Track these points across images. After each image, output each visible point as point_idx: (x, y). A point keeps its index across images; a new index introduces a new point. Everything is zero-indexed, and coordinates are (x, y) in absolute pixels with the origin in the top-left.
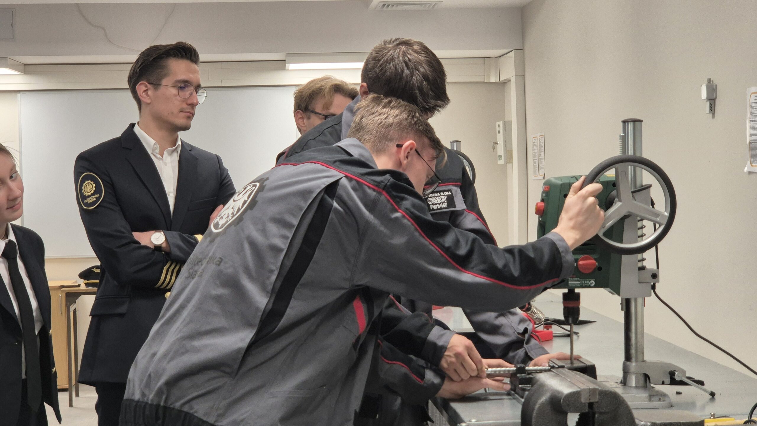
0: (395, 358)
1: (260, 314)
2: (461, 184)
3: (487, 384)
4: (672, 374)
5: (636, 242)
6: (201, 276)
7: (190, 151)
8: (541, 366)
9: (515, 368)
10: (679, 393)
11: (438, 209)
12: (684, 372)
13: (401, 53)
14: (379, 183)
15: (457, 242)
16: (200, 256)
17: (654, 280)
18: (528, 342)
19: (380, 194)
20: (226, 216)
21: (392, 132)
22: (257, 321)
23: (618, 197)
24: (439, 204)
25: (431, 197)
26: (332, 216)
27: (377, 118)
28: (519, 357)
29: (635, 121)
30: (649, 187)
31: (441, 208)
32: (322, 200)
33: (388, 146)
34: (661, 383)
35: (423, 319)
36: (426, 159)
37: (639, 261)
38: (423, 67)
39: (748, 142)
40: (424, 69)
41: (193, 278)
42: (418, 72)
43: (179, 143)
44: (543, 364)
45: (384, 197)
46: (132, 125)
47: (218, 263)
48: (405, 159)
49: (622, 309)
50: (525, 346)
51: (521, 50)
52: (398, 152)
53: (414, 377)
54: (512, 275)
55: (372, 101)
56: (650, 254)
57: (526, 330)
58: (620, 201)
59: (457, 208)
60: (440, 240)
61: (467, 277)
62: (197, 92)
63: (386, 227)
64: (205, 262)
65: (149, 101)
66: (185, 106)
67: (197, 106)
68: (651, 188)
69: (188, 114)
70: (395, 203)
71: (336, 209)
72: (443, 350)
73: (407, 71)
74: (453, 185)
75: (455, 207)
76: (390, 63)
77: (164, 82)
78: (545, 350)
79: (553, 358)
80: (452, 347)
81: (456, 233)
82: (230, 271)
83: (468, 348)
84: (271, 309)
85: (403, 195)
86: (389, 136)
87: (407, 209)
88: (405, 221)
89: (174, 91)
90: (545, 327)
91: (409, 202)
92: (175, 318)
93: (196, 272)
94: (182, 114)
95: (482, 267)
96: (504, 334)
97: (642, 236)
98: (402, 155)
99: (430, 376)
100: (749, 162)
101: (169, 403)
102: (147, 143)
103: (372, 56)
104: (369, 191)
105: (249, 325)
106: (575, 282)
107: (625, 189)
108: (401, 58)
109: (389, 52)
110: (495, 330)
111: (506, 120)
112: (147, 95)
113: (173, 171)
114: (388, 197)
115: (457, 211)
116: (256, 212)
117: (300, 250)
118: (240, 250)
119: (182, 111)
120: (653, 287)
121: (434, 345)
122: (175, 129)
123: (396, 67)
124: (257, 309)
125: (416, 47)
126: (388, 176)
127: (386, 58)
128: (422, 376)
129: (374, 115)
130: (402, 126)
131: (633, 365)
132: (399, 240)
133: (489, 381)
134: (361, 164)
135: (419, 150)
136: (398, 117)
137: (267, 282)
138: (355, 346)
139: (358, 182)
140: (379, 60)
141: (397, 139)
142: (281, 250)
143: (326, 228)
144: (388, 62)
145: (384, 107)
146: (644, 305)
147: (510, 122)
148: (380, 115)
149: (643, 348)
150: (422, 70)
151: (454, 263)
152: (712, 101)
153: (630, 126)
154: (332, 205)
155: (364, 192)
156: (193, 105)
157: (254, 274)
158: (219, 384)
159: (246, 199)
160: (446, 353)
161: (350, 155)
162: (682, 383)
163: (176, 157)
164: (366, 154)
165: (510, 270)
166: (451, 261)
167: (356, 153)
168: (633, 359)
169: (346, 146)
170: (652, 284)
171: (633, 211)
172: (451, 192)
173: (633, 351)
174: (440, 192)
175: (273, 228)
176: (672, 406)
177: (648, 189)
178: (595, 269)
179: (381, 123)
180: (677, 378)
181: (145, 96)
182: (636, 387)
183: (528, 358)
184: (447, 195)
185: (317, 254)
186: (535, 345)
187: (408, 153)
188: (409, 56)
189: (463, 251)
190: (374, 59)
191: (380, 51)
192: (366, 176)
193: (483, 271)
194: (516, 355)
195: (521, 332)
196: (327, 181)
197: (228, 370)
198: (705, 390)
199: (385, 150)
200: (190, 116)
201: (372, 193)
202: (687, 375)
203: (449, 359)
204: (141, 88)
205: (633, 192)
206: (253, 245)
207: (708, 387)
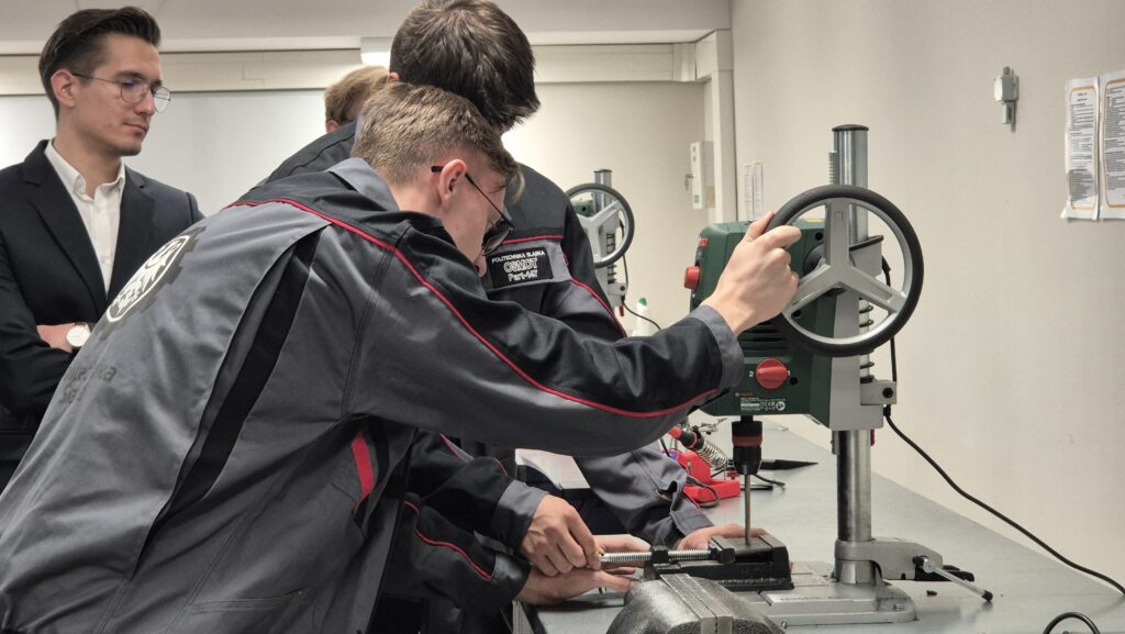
0: (441, 536)
1: (178, 467)
2: (561, 237)
3: (601, 581)
4: (918, 562)
5: (857, 334)
6: (80, 399)
7: (142, 187)
8: (695, 548)
9: (650, 554)
10: (931, 594)
11: (521, 281)
12: (940, 558)
13: (458, 23)
14: (389, 235)
15: (531, 337)
16: (84, 365)
17: (888, 400)
18: (677, 506)
19: (391, 254)
20: (131, 293)
21: (424, 147)
22: (174, 479)
23: (825, 257)
24: (525, 272)
25: (510, 261)
26: (306, 293)
27: (397, 123)
28: (662, 532)
29: (854, 129)
30: (880, 239)
31: (527, 280)
32: (290, 266)
33: (416, 171)
34: (900, 577)
35: (492, 470)
36: (485, 190)
37: (862, 367)
38: (495, 47)
39: (1067, 171)
40: (497, 50)
41: (70, 402)
42: (485, 57)
43: (122, 175)
44: (701, 545)
45: (397, 262)
46: (44, 144)
47: (108, 376)
48: (446, 192)
49: (833, 452)
50: (672, 513)
51: (726, 31)
52: (435, 181)
53: (475, 569)
54: (630, 395)
55: (392, 93)
56: (880, 355)
57: (674, 486)
58: (828, 262)
59: (556, 279)
60: (500, 335)
61: (547, 399)
62: (153, 93)
63: (401, 313)
64: (89, 373)
65: (71, 104)
66: (131, 115)
67: (153, 117)
68: (883, 243)
69: (136, 129)
70: (416, 270)
71: (313, 282)
72: (527, 523)
73: (466, 55)
74: (548, 239)
75: (552, 277)
76: (438, 41)
77: (99, 73)
78: (708, 520)
79: (717, 534)
80: (539, 518)
81: (530, 322)
82: (128, 390)
83: (568, 520)
84: (200, 457)
85: (431, 256)
86: (419, 154)
87: (438, 280)
88: (435, 302)
89: (115, 90)
90: (729, 475)
91: (442, 268)
92: (36, 474)
93: (75, 391)
94: (126, 128)
95: (575, 381)
96: (638, 493)
97: (868, 324)
98: (442, 185)
99: (502, 566)
100: (1069, 203)
101: (18, 623)
102: (66, 176)
103: (408, 28)
104: (372, 250)
105: (159, 486)
106: (752, 405)
107: (839, 244)
108: (457, 33)
109: (437, 20)
110: (623, 485)
111: (707, 139)
112: (70, 94)
113: (111, 222)
114: (405, 261)
115: (554, 283)
116: (178, 287)
117: (251, 352)
118: (147, 355)
119: (125, 124)
120: (887, 412)
121: (511, 513)
122: (114, 153)
123: (448, 48)
124: (174, 458)
125: (483, 13)
126: (405, 224)
127: (431, 32)
128: (490, 567)
129: (393, 119)
130: (439, 136)
131: (852, 546)
132: (423, 336)
133: (603, 575)
134: (363, 203)
135: (472, 176)
136: (434, 120)
137: (193, 410)
138: (358, 517)
139: (352, 234)
140: (420, 36)
141: (432, 157)
142: (217, 354)
143: (296, 315)
144: (436, 37)
145: (411, 103)
146: (872, 442)
147: (711, 144)
148: (402, 117)
149: (869, 517)
150: (493, 53)
151: (524, 375)
152: (1011, 103)
153: (847, 137)
154: (307, 276)
155: (363, 252)
156: (145, 115)
157: (170, 397)
158: (102, 591)
159: (164, 264)
160: (532, 528)
161: (350, 187)
162: (935, 577)
163: (116, 198)
164: (378, 185)
165: (626, 386)
166: (520, 371)
167: (360, 184)
168: (853, 537)
169: (345, 171)
170: (885, 406)
171: (848, 282)
172: (546, 252)
173: (852, 524)
174: (525, 251)
175: (204, 316)
176: (915, 619)
177: (876, 245)
178: (785, 382)
179: (404, 131)
180: (927, 570)
181: (66, 95)
182: (857, 584)
183: (675, 535)
184: (538, 257)
185: (282, 360)
186: (691, 510)
187: (453, 180)
188: (471, 29)
189: (540, 353)
190: (412, 32)
191: (421, 19)
192: (368, 224)
193: (575, 387)
194: (657, 528)
195: (666, 488)
196: (298, 233)
197: (119, 565)
198: (975, 590)
199: (411, 178)
200: (141, 133)
201: (376, 253)
202: (945, 563)
203: (537, 539)
204: (59, 81)
205: (851, 249)
206: (169, 344)
207: (981, 583)
